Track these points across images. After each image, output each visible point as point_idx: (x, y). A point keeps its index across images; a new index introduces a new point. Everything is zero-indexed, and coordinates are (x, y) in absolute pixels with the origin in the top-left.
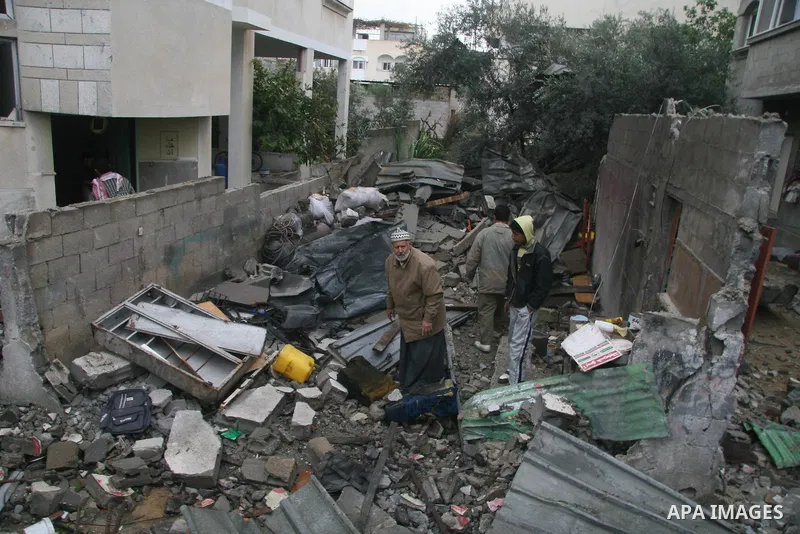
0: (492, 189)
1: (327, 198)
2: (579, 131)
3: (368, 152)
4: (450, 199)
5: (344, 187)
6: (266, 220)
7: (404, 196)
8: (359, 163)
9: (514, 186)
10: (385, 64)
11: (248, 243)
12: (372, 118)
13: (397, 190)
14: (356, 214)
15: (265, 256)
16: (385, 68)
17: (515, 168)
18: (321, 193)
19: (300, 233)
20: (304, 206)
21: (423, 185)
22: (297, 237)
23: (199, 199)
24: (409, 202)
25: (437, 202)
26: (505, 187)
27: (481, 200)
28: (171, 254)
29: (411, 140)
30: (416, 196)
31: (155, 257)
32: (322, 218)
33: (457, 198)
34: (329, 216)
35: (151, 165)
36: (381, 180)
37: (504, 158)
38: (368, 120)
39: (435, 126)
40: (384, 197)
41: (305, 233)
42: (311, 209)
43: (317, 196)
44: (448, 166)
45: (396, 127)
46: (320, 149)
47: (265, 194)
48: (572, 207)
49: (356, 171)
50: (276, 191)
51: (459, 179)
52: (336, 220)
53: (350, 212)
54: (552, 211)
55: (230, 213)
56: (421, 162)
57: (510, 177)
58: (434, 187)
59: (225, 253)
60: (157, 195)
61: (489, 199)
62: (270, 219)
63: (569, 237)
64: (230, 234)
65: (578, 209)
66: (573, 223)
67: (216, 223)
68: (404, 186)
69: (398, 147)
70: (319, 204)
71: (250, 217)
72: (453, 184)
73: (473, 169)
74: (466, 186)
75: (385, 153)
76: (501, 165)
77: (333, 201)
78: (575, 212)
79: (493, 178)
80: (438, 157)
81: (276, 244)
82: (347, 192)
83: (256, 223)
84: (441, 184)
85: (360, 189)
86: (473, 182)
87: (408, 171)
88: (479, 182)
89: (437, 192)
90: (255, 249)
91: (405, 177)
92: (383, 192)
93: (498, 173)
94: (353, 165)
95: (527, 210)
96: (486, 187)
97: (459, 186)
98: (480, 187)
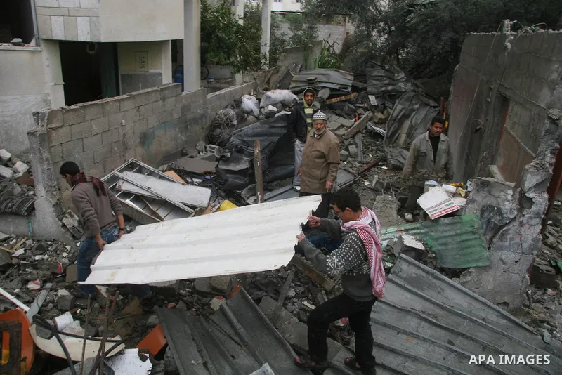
0: (374, 90)
1: (254, 98)
3: (285, 64)
4: (343, 98)
5: (267, 90)
6: (211, 114)
8: (278, 72)
9: (390, 88)
11: (199, 130)
12: (287, 39)
14: (275, 109)
15: (210, 140)
16: (298, 1)
17: (391, 75)
18: (250, 94)
19: (235, 123)
20: (238, 103)
21: (323, 88)
22: (233, 125)
23: (164, 99)
25: (334, 100)
26: (383, 89)
27: (366, 99)
28: (145, 136)
29: (316, 55)
30: (320, 95)
31: (134, 140)
32: (251, 112)
33: (348, 97)
34: (256, 110)
35: (130, 76)
36: (293, 85)
37: (383, 68)
38: (284, 41)
39: (333, 44)
40: (295, 97)
41: (239, 123)
42: (243, 106)
43: (247, 96)
44: (342, 74)
45: (305, 43)
46: (250, 62)
47: (210, 96)
48: (432, 103)
49: (276, 79)
50: (218, 93)
51: (350, 83)
52: (261, 113)
53: (271, 108)
54: (417, 106)
55: (186, 109)
56: (322, 71)
57: (387, 82)
58: (332, 89)
59: (182, 138)
61: (372, 98)
62: (214, 113)
64: (186, 124)
65: (436, 104)
67: (176, 116)
68: (311, 88)
69: (306, 60)
70: (249, 102)
71: (200, 111)
72: (346, 87)
73: (360, 76)
74: (355, 89)
75: (297, 65)
76: (381, 72)
77: (259, 100)
78: (434, 107)
79: (374, 82)
80: (336, 67)
81: (217, 131)
82: (268, 93)
83: (203, 116)
84: (337, 87)
85: (278, 91)
86: (360, 85)
87: (313, 77)
88: (365, 85)
89: (334, 93)
90: (203, 135)
91: (310, 82)
92: (294, 92)
93: (379, 79)
94: (272, 74)
95: (398, 108)
96: (369, 89)
97: (350, 89)
98: (366, 89)
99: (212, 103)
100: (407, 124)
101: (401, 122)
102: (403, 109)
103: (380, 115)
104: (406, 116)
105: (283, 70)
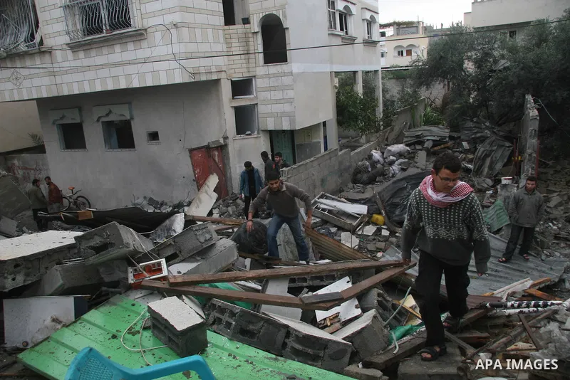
0: (467, 138)
1: (379, 152)
2: (514, 101)
3: (398, 124)
4: (443, 146)
5: (388, 145)
6: (354, 165)
7: (418, 147)
8: (393, 130)
9: (479, 135)
10: (399, 52)
11: (347, 176)
13: (414, 144)
14: (395, 158)
15: (355, 181)
16: (399, 55)
17: (477, 125)
18: (376, 149)
19: (370, 169)
20: (370, 157)
21: (428, 140)
23: (330, 159)
24: (421, 150)
25: (436, 148)
26: (473, 136)
27: (460, 145)
28: (323, 181)
29: (421, 112)
30: (425, 146)
31: (318, 183)
32: (378, 162)
33: (446, 145)
34: (381, 159)
35: (301, 145)
36: (405, 140)
37: (472, 121)
38: (394, 101)
39: (435, 100)
40: (408, 148)
41: (372, 170)
42: (373, 158)
43: (374, 151)
44: (441, 128)
45: (411, 103)
47: (352, 153)
48: (507, 144)
49: (392, 136)
50: (356, 151)
51: (447, 135)
52: (385, 162)
53: (392, 158)
54: (495, 148)
55: (341, 163)
56: (426, 128)
57: (475, 131)
58: (433, 141)
59: (340, 181)
60: (318, 158)
61: (465, 144)
62: (355, 165)
63: (505, 160)
64: (341, 173)
65: (511, 145)
66: (507, 153)
67: (336, 168)
68: (419, 141)
69: (413, 117)
70: (376, 155)
71: (348, 164)
72: (445, 138)
73: (454, 127)
74: (451, 138)
75: (406, 123)
76: (470, 124)
77: (383, 153)
78: (508, 147)
79: (466, 132)
80: (435, 123)
81: (359, 176)
82: (389, 148)
83: (350, 167)
84: (438, 139)
85: (396, 146)
86: (455, 135)
87: (420, 133)
88: (459, 135)
89: (436, 143)
91: (418, 136)
92: (407, 145)
93: (469, 129)
94: (390, 132)
95: (481, 149)
96: (462, 137)
97: (447, 139)
98: (460, 137)
99: (354, 157)
100: (488, 161)
101: (484, 160)
102: (484, 151)
103: (471, 156)
104: (487, 156)
105: (397, 129)
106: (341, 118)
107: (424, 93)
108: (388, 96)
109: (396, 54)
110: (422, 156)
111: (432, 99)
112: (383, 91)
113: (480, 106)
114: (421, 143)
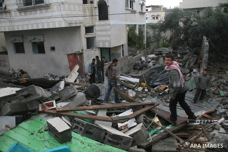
1: (144, 57)
2: (198, 39)
3: (152, 47)
5: (148, 55)
7: (160, 56)
8: (150, 49)
9: (184, 52)
10: (153, 18)
11: (132, 67)
13: (158, 54)
14: (151, 60)
16: (153, 19)
17: (184, 48)
18: (143, 56)
19: (140, 64)
20: (141, 59)
21: (164, 53)
22: (140, 65)
23: (125, 59)
24: (161, 57)
26: (182, 52)
27: (177, 55)
28: (122, 69)
30: (163, 55)
31: (119, 69)
32: (144, 61)
34: (145, 61)
35: (113, 54)
36: (155, 53)
37: (181, 46)
38: (151, 37)
39: (167, 37)
40: (156, 56)
42: (142, 60)
44: (169, 49)
45: (158, 38)
47: (134, 58)
48: (195, 56)
50: (135, 57)
51: (172, 51)
52: (147, 61)
53: (149, 60)
54: (191, 57)
55: (129, 61)
56: (163, 48)
57: (183, 50)
58: (166, 53)
59: (128, 69)
61: (179, 55)
62: (135, 62)
63: (195, 62)
64: (129, 65)
65: (197, 56)
66: (195, 59)
67: (127, 63)
68: (160, 54)
69: (158, 44)
70: (143, 58)
71: (132, 62)
72: (171, 52)
73: (175, 48)
74: (173, 53)
75: (155, 46)
76: (181, 47)
77: (146, 58)
79: (179, 50)
80: (167, 47)
81: (136, 67)
82: (148, 56)
83: (132, 63)
84: (168, 53)
85: (151, 55)
86: (175, 51)
87: (161, 50)
88: (176, 51)
90: (133, 68)
91: (160, 52)
92: (156, 55)
94: (149, 50)
95: (185, 57)
96: (178, 52)
97: (172, 53)
98: (177, 52)
99: (134, 59)
100: (188, 62)
101: (186, 62)
102: (186, 58)
103: (181, 60)
104: (187, 60)
105: (152, 48)
106: (129, 43)
107: (163, 34)
108: (148, 35)
109: (152, 18)
110: (161, 59)
111: (166, 37)
112: (147, 33)
113: (185, 40)
114: (161, 54)
